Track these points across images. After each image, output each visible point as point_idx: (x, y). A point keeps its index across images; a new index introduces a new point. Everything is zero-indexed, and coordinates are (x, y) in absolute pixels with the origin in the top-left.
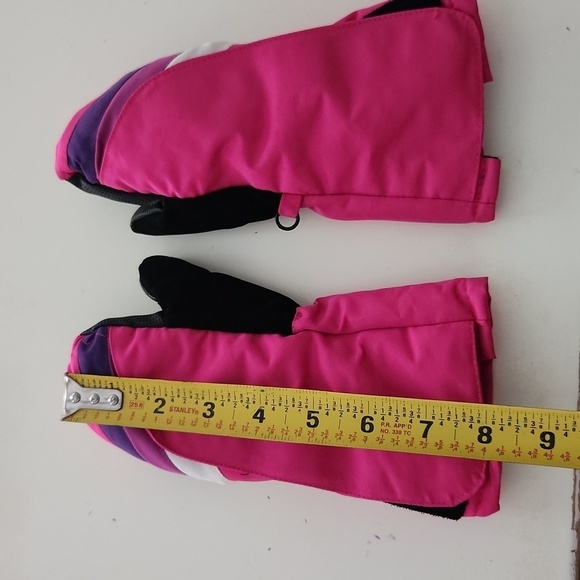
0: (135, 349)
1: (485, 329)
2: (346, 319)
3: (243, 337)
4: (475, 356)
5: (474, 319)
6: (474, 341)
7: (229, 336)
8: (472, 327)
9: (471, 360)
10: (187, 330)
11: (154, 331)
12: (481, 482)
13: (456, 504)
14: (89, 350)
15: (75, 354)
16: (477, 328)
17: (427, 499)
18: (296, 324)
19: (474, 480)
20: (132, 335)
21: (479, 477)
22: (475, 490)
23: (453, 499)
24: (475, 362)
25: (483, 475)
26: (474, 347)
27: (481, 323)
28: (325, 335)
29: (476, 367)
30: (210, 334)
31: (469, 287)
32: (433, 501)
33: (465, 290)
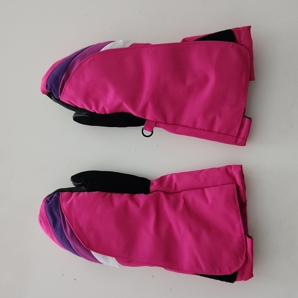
0: (72, 202)
1: (241, 187)
2: (176, 184)
3: (126, 195)
4: (237, 200)
5: (236, 183)
6: (236, 193)
7: (119, 194)
8: (235, 187)
9: (235, 202)
12: (244, 261)
13: (232, 273)
14: (50, 203)
15: (44, 205)
16: (238, 187)
17: (218, 271)
18: (152, 188)
19: (240, 260)
20: (72, 195)
21: (242, 259)
22: (241, 265)
23: (230, 271)
24: (237, 203)
25: (244, 258)
26: (236, 196)
27: (239, 184)
28: (165, 193)
29: (238, 206)
30: (109, 194)
31: (233, 168)
32: (220, 272)
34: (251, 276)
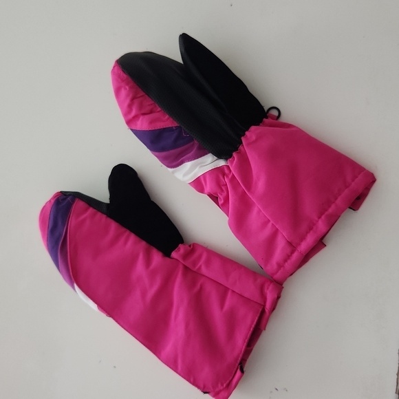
2: (201, 266)
3: (144, 243)
5: (264, 306)
7: (138, 239)
8: (261, 310)
10: (117, 224)
11: (99, 214)
12: (222, 388)
14: (61, 206)
16: (263, 312)
18: (174, 254)
19: (220, 385)
20: (86, 210)
21: (222, 385)
22: (217, 390)
24: (252, 329)
25: (225, 385)
27: (267, 311)
28: (186, 267)
29: (251, 331)
30: (128, 232)
33: (268, 288)
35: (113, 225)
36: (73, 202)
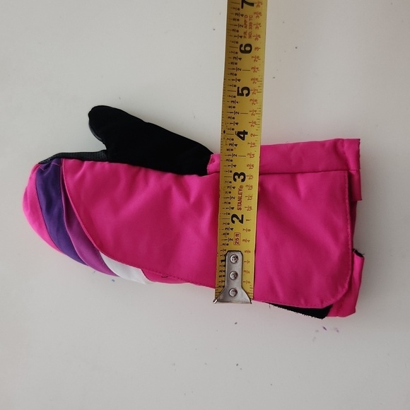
0: (83, 176)
1: (356, 178)
3: (169, 175)
4: (347, 196)
5: (348, 169)
6: (347, 185)
7: (158, 173)
8: (346, 175)
9: (344, 199)
10: (125, 165)
11: (99, 164)
12: (345, 291)
13: (325, 306)
14: (46, 174)
15: (34, 177)
16: (350, 176)
17: (302, 302)
18: (210, 167)
19: (340, 289)
20: (81, 166)
21: (343, 287)
22: (339, 296)
23: (322, 303)
24: (347, 201)
25: (346, 286)
26: (347, 190)
27: (353, 172)
29: (348, 206)
30: (143, 170)
31: (346, 145)
32: (306, 302)
33: (343, 146)
34: (353, 311)
35: (122, 168)
36: (60, 164)
